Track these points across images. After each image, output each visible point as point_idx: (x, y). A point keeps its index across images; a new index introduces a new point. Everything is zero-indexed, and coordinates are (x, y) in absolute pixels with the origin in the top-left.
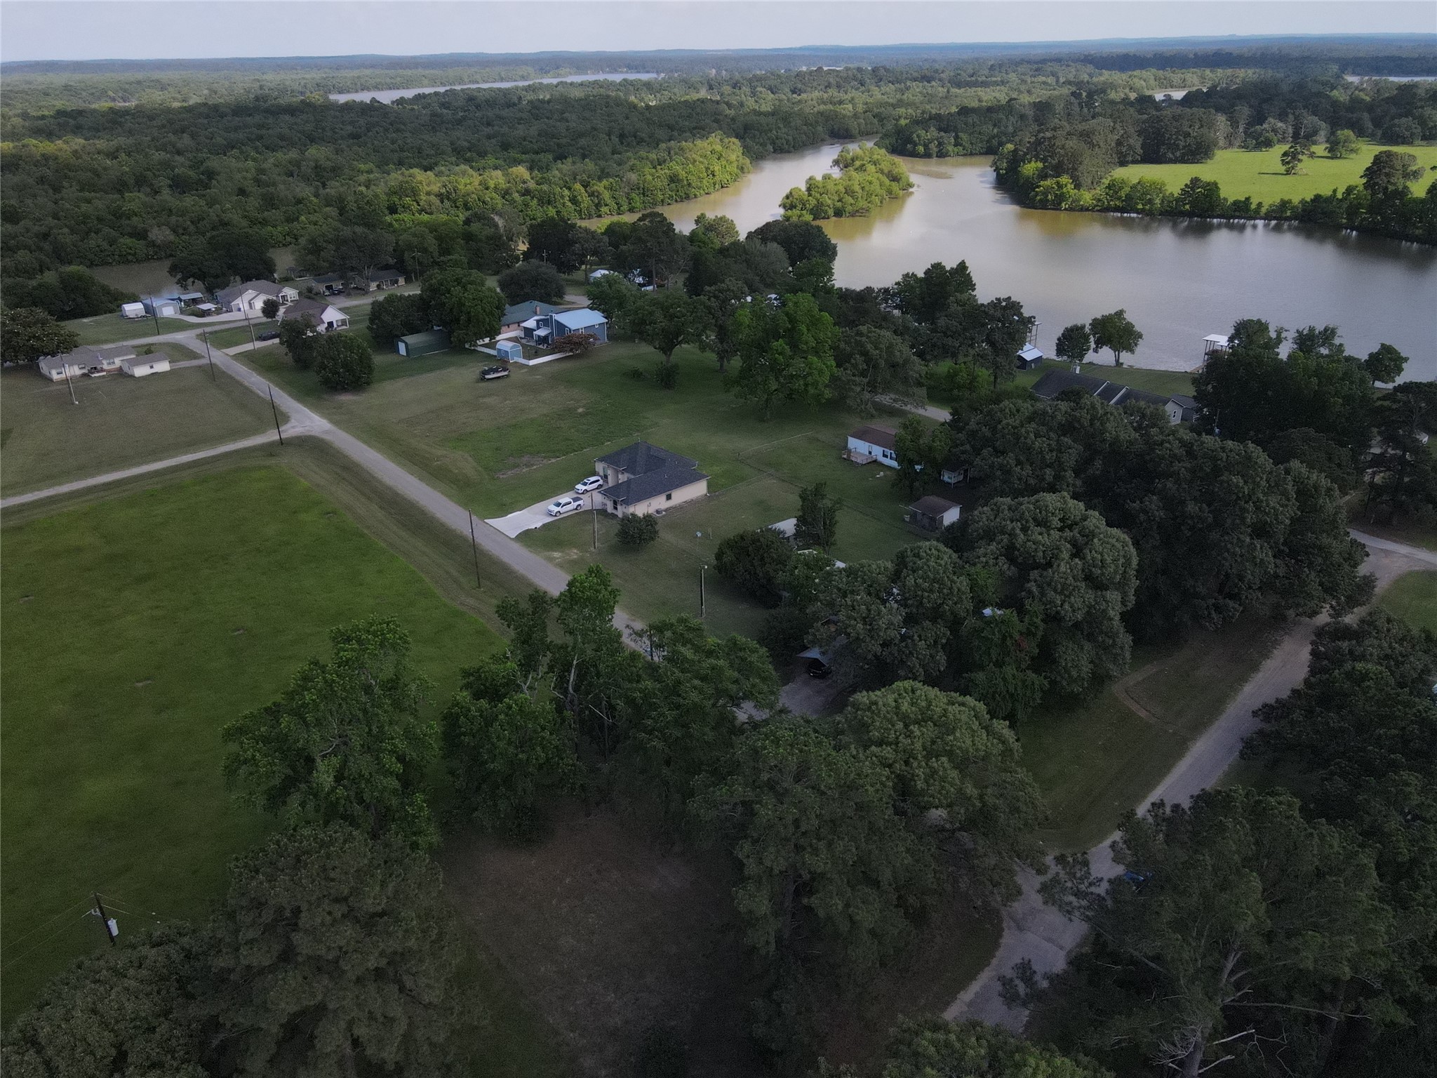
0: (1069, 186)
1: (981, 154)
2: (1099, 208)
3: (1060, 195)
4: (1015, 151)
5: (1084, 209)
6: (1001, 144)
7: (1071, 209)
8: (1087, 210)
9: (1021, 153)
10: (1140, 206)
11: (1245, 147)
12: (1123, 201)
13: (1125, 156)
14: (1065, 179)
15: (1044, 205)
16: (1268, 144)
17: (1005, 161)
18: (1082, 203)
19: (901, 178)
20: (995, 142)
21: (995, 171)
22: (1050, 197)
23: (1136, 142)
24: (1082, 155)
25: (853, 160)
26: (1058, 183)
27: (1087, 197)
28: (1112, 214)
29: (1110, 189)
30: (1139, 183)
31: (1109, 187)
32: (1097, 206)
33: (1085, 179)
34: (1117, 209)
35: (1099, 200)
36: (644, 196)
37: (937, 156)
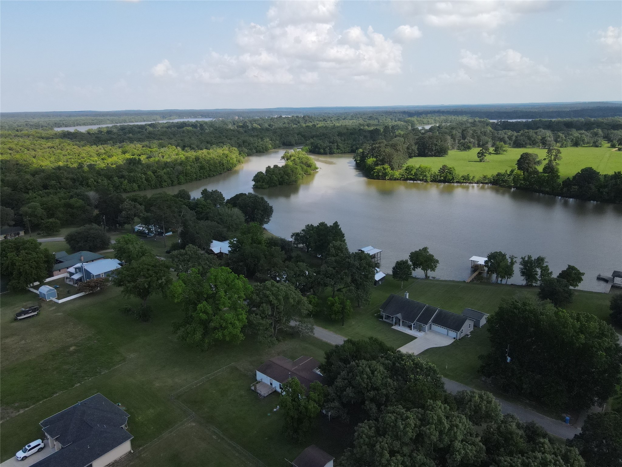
0: (388, 169)
1: (349, 152)
2: (403, 179)
3: (385, 173)
4: (363, 152)
5: (396, 179)
6: (357, 149)
7: (390, 179)
8: (398, 180)
9: (366, 154)
10: (421, 178)
11: (459, 149)
12: (413, 176)
13: (411, 154)
14: (386, 166)
15: (378, 178)
16: (469, 148)
17: (359, 157)
18: (395, 177)
19: (312, 165)
20: (354, 147)
21: (355, 161)
22: (380, 174)
23: (415, 148)
24: (393, 155)
25: (291, 156)
26: (383, 167)
27: (397, 173)
28: (409, 181)
29: (407, 170)
30: (420, 167)
31: (406, 169)
32: (402, 178)
33: (396, 166)
34: (411, 179)
35: (403, 175)
36: (186, 176)
37: (329, 154)
